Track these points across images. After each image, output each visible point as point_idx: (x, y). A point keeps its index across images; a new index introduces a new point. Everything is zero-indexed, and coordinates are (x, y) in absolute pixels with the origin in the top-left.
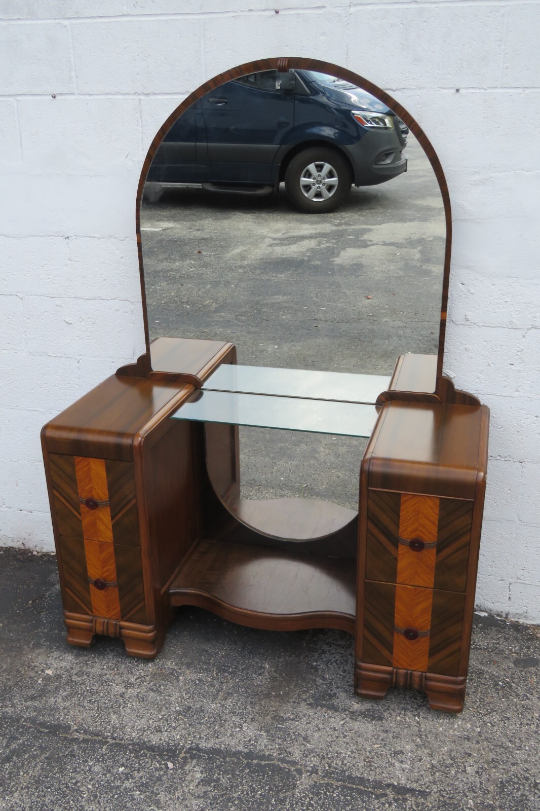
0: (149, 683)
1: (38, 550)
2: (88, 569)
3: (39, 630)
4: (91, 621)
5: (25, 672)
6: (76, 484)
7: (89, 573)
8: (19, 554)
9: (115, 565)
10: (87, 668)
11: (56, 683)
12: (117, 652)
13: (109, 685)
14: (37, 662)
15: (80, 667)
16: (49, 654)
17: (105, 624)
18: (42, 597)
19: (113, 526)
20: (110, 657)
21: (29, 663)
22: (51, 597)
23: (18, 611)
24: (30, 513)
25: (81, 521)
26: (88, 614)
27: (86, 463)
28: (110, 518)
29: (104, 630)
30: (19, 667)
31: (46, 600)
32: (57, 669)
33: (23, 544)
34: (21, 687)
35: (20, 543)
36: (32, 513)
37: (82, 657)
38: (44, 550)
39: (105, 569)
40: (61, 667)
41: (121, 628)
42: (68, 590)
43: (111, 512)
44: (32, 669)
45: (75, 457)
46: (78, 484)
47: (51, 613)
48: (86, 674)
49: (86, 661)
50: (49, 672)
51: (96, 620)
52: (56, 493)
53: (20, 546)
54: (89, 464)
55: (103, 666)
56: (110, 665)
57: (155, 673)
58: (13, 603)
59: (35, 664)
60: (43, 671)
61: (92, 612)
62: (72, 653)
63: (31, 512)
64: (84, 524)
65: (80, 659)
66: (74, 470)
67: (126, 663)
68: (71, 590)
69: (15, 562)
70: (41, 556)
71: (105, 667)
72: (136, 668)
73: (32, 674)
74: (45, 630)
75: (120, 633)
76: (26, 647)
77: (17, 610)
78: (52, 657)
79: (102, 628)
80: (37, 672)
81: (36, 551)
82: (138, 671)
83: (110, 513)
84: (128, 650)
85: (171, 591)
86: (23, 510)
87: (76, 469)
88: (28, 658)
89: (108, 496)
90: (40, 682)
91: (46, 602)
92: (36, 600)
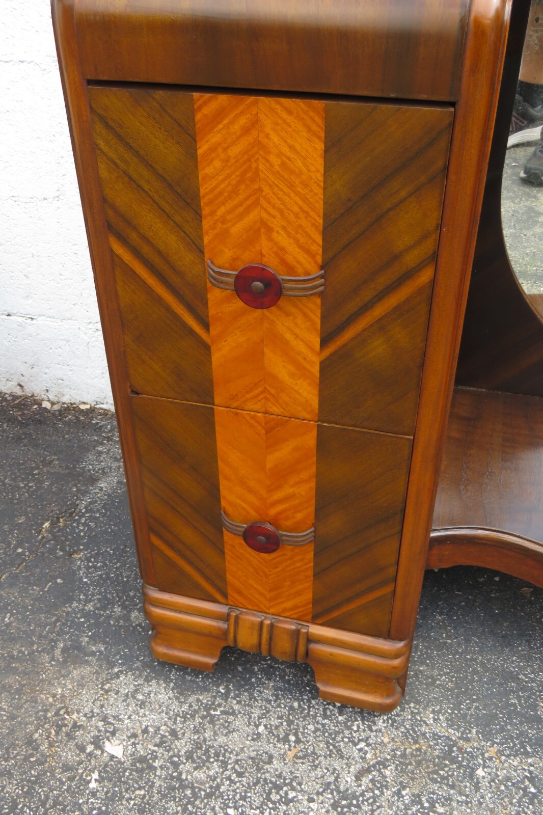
0: (398, 794)
1: (52, 397)
2: (224, 492)
3: (75, 604)
4: (226, 618)
5: (51, 745)
6: (198, 215)
7: (223, 503)
8: (13, 407)
9: (313, 484)
10: (215, 734)
11: (140, 788)
12: (282, 678)
13: (288, 802)
14: (78, 712)
15: (196, 731)
16: (108, 681)
17: (265, 630)
18: (71, 512)
19: (325, 366)
20: (268, 693)
21: (57, 714)
22: (91, 511)
23: (20, 550)
24: (29, 321)
25: (207, 348)
26: (214, 601)
27: (243, 121)
28: (316, 341)
29: (260, 644)
30: (32, 728)
31: (83, 520)
32: (134, 736)
33: (20, 385)
34: (44, 804)
35: (14, 383)
36: (34, 322)
37: (193, 692)
38: (66, 399)
39: (279, 495)
40: (145, 731)
41: (310, 639)
42: (156, 541)
43: (324, 318)
44: (68, 735)
45: (196, 95)
46: (206, 211)
47: (98, 554)
48: (217, 755)
49: (208, 708)
50: (115, 748)
51: (237, 618)
52: (119, 249)
53: (15, 390)
54: (255, 123)
55: (257, 726)
56: (275, 722)
57: (404, 755)
58: (6, 527)
59: (75, 716)
60: (97, 743)
61: (225, 596)
62: (167, 680)
63: (32, 319)
64: (217, 358)
65: (191, 699)
66: (192, 154)
67: (315, 717)
68: (166, 542)
69: (5, 425)
70: (60, 411)
71: (261, 729)
72: (347, 732)
73: (69, 755)
74: (90, 607)
75: (307, 653)
76: (46, 658)
77: (16, 548)
78: (117, 692)
79: (254, 640)
80: (82, 749)
81: (49, 401)
82: (355, 744)
83: (318, 321)
84: (321, 687)
85: (433, 535)
86: (15, 314)
87: (200, 152)
88: (54, 696)
89: (319, 259)
90: (93, 785)
91: (83, 524)
92: (58, 518)
